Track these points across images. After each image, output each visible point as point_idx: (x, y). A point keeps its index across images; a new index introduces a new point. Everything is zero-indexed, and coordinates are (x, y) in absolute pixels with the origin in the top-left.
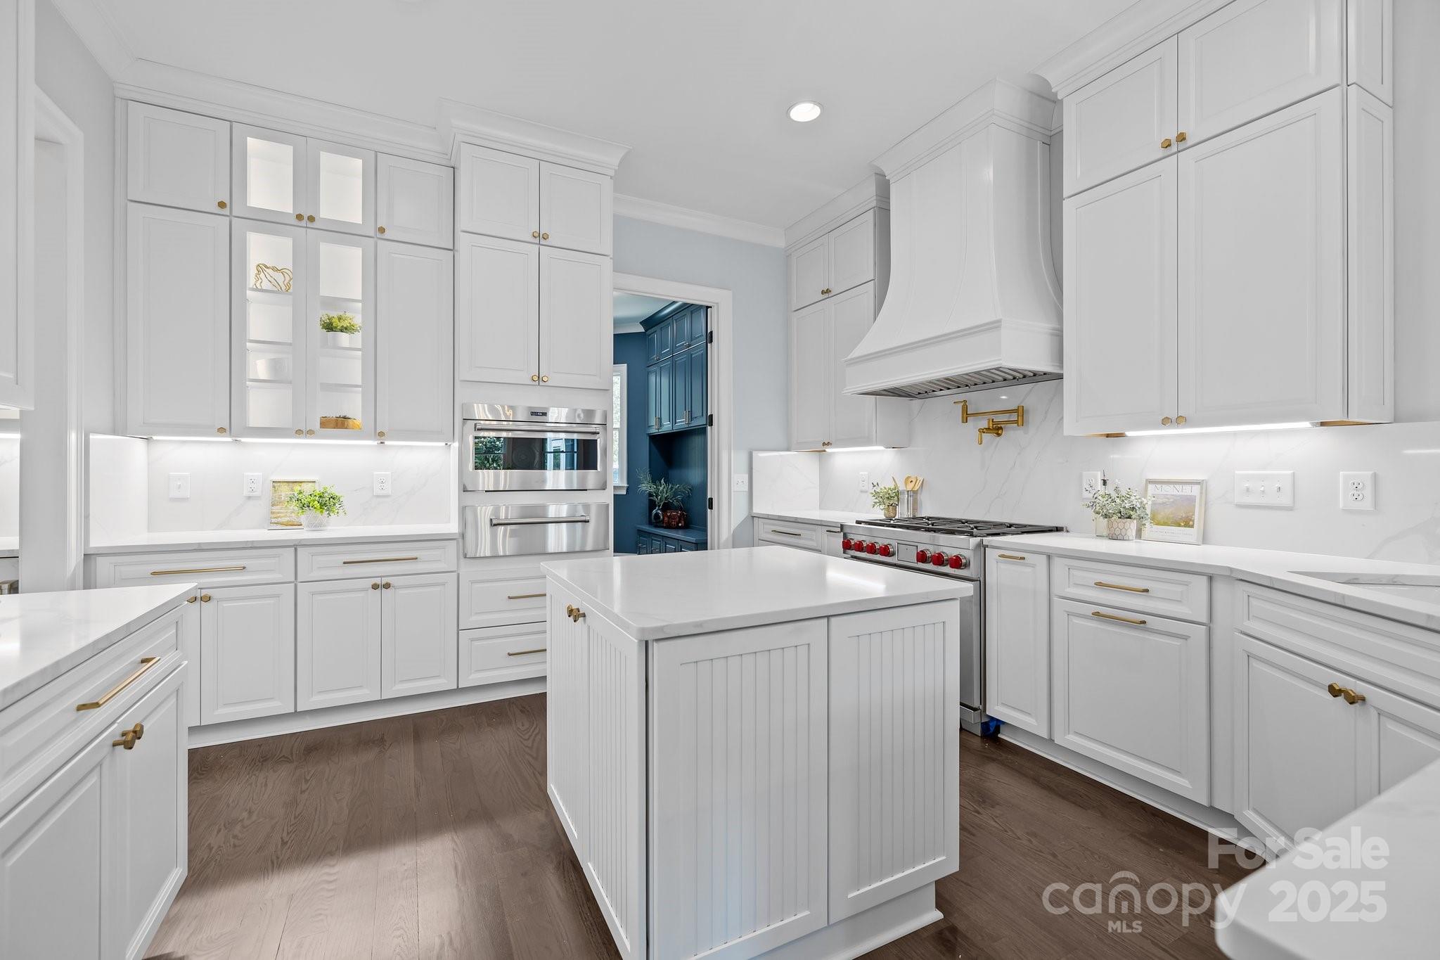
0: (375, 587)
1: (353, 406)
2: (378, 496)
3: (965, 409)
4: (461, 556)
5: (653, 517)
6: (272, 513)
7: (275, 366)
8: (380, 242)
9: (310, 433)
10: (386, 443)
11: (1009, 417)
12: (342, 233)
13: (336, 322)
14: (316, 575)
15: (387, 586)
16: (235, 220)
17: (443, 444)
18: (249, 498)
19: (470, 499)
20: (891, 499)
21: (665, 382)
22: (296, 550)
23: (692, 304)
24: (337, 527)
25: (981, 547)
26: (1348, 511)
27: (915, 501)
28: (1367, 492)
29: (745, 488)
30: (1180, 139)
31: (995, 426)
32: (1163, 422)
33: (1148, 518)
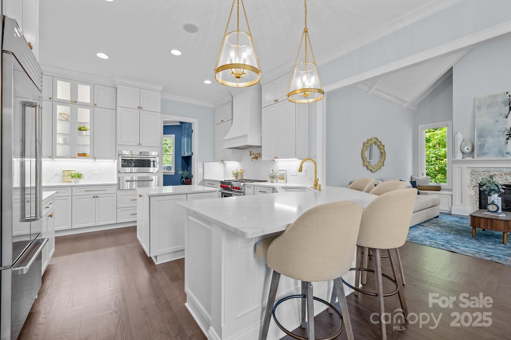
0: (94, 197)
1: (87, 151)
2: (94, 174)
3: (251, 153)
4: (118, 189)
5: (182, 182)
6: (63, 179)
7: (65, 140)
8: (95, 108)
9: (75, 158)
10: (96, 160)
11: (258, 155)
12: (84, 105)
13: (82, 128)
14: (77, 194)
15: (97, 197)
16: (54, 102)
17: (113, 160)
18: (56, 175)
19: (120, 175)
20: (236, 175)
21: (186, 139)
22: (72, 188)
23: (186, 122)
24: (81, 182)
25: (244, 185)
26: (303, 176)
27: (242, 175)
28: (305, 172)
29: (202, 172)
30: (277, 100)
31: (256, 157)
32: (275, 158)
33: (278, 178)
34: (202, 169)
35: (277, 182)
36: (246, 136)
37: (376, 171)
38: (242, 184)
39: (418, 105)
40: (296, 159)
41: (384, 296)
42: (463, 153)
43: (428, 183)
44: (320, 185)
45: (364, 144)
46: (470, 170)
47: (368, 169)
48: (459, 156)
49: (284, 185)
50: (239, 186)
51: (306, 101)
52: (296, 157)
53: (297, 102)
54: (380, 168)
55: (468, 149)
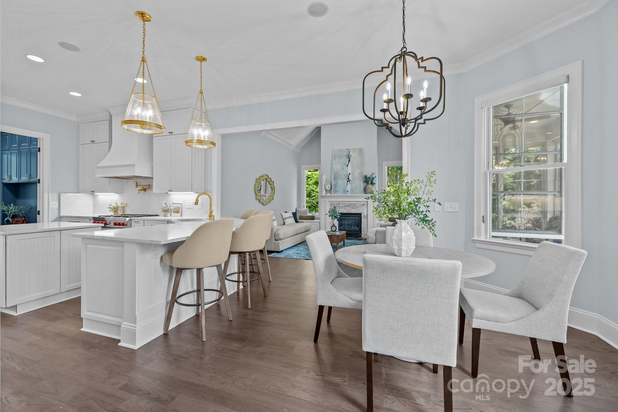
3: (137, 184)
5: (5, 221)
11: (146, 187)
20: (115, 209)
25: (130, 220)
26: (199, 209)
27: (124, 210)
28: (201, 205)
29: (57, 206)
30: (172, 133)
31: (144, 189)
32: (169, 191)
33: (172, 212)
34: (57, 203)
35: (171, 216)
36: (133, 165)
37: (267, 204)
38: (127, 219)
39: (301, 148)
40: (193, 193)
41: (250, 281)
42: (326, 190)
43: (307, 214)
44: (214, 216)
45: (256, 179)
46: (329, 203)
47: (260, 202)
48: (324, 193)
49: (180, 218)
50: (124, 222)
51: (201, 147)
52: (192, 191)
53: (194, 147)
54: (270, 202)
55: (328, 187)
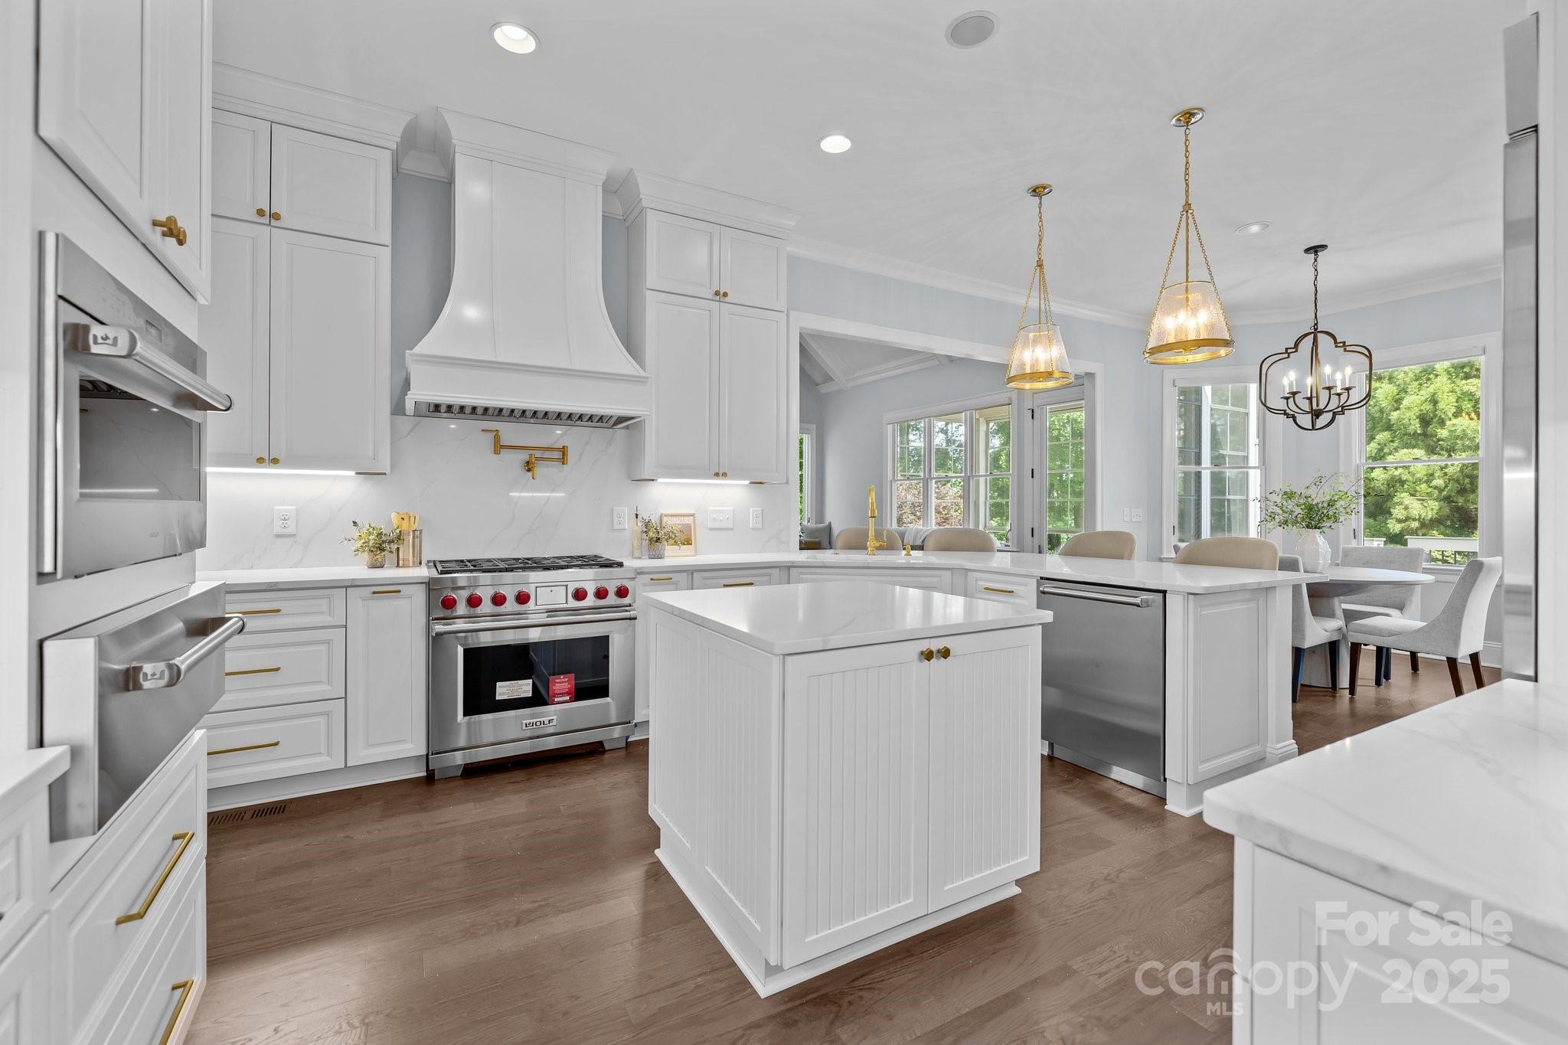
3: (497, 439)
11: (542, 454)
26: (753, 530)
28: (760, 519)
